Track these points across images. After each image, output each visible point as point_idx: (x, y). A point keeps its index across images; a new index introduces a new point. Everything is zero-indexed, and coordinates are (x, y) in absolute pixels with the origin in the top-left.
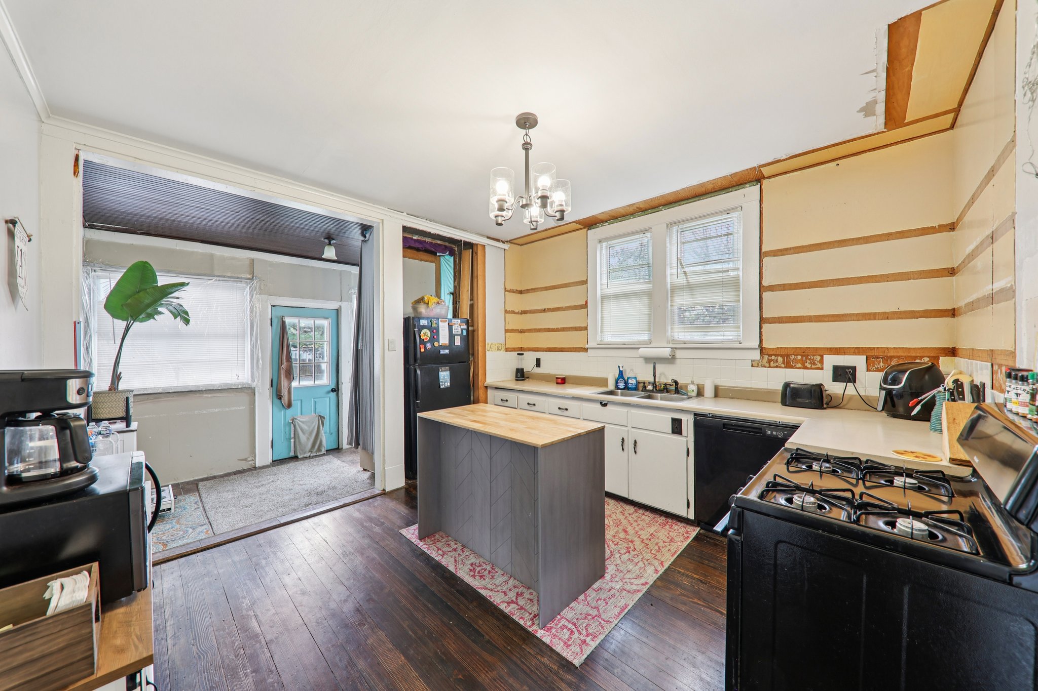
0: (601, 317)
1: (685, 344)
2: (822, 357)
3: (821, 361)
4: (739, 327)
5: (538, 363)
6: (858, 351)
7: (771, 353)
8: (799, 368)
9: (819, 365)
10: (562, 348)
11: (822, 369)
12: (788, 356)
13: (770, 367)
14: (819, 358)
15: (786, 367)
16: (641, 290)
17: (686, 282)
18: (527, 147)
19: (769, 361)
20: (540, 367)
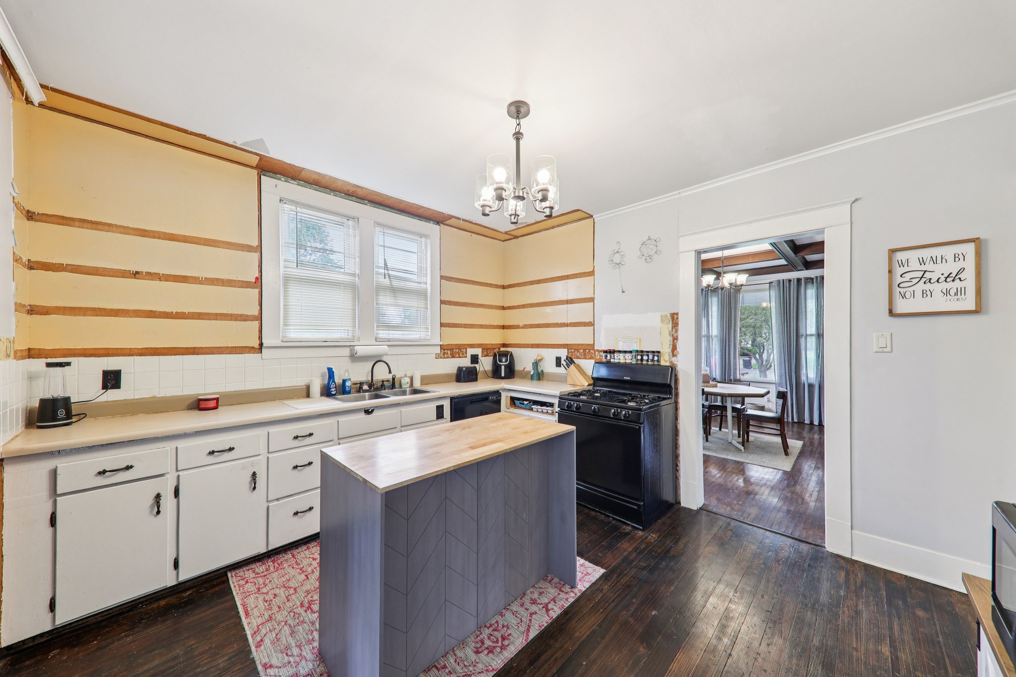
0: (284, 305)
1: (390, 341)
2: (466, 349)
3: (466, 353)
4: (428, 328)
5: (112, 380)
6: (479, 346)
7: (445, 348)
8: (457, 357)
9: (465, 355)
10: (195, 348)
11: (466, 357)
12: (452, 349)
13: (444, 358)
14: (465, 350)
15: (452, 358)
16: (343, 281)
17: (389, 284)
18: (518, 136)
19: (444, 353)
20: (119, 387)
